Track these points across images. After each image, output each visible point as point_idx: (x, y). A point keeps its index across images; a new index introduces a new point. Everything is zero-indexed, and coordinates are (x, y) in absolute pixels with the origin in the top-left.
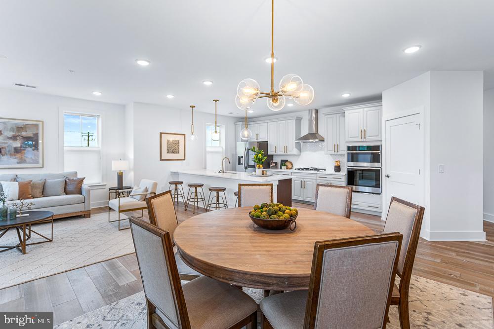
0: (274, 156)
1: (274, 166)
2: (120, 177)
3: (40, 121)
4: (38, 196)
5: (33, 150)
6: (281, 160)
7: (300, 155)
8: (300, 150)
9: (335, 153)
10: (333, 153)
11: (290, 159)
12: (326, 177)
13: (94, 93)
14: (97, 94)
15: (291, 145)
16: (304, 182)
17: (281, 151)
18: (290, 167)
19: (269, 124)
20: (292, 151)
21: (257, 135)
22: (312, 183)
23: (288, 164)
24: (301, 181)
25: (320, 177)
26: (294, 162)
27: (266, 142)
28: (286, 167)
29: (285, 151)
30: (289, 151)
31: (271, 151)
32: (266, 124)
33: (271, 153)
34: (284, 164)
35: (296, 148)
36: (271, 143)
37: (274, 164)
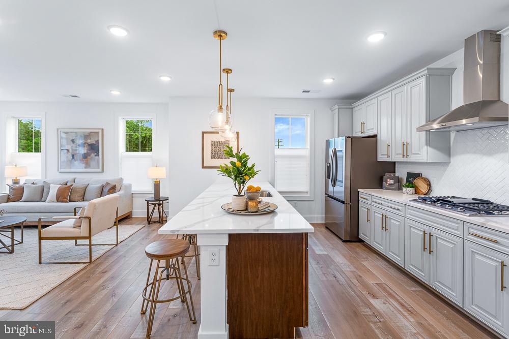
0: (396, 165)
1: (390, 185)
2: (157, 186)
3: (99, 129)
4: (76, 199)
5: (96, 156)
6: (409, 174)
7: (446, 164)
8: (447, 151)
11: (426, 172)
12: (496, 242)
13: (113, 92)
14: (116, 93)
15: (418, 140)
16: (430, 235)
17: (397, 154)
18: (423, 191)
19: (380, 98)
20: (418, 154)
21: (363, 124)
22: (452, 246)
23: (420, 184)
24: (425, 233)
25: (475, 235)
26: (433, 181)
27: (376, 136)
28: (413, 190)
29: (405, 154)
30: (414, 154)
31: (382, 155)
32: (375, 100)
33: (382, 157)
34: (411, 183)
35: (428, 147)
36: (383, 138)
37: (392, 182)
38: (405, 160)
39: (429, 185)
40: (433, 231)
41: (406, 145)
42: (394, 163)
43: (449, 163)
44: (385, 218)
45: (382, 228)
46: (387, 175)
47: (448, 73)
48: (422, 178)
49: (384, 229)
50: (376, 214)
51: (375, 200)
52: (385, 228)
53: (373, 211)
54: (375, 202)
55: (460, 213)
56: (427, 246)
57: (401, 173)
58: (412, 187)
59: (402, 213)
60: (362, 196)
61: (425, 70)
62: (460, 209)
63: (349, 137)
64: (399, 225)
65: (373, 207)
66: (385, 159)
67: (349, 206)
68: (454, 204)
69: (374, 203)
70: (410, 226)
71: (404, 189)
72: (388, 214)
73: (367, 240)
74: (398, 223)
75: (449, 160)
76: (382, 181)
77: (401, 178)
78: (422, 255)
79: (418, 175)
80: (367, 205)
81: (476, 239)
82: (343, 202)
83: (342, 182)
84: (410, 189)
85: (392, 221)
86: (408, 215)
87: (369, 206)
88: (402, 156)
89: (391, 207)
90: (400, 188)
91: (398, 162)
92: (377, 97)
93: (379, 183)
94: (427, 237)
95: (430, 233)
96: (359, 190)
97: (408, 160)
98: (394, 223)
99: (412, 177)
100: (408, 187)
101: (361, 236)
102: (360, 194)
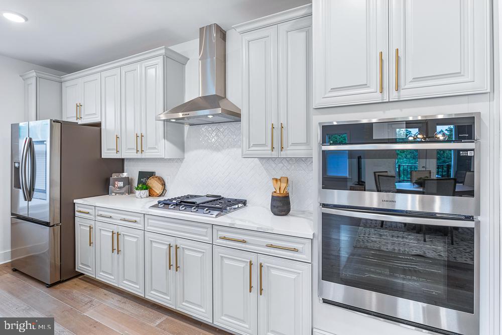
0: (126, 163)
1: (120, 188)
6: (141, 173)
7: (181, 160)
8: (181, 146)
9: (275, 154)
10: (267, 152)
11: (159, 170)
12: (244, 242)
15: (155, 131)
16: (177, 248)
17: (129, 149)
18: (158, 192)
19: (104, 74)
20: (155, 148)
21: (79, 106)
22: (200, 255)
23: (154, 185)
24: (170, 246)
25: (224, 238)
26: (168, 179)
27: (98, 125)
28: (146, 192)
29: (139, 149)
30: (150, 148)
31: (108, 149)
32: (97, 76)
33: (108, 153)
34: (144, 184)
35: (166, 140)
36: (109, 126)
37: (121, 184)
38: (139, 156)
39: (164, 184)
40: (180, 243)
41: (140, 138)
42: (123, 160)
43: (183, 159)
44: (116, 237)
45: (113, 250)
46: (114, 176)
47: (182, 61)
48: (156, 177)
49: (116, 251)
50: (103, 232)
51: (100, 213)
52: (116, 249)
53: (98, 228)
54: (101, 216)
55: (207, 215)
56: (173, 262)
57: (132, 172)
58: (146, 189)
59: (141, 226)
60: (80, 209)
61: (162, 49)
62: (207, 210)
63: (58, 122)
64: (136, 242)
65: (98, 224)
66: (112, 155)
67: (57, 228)
68: (198, 205)
69: (99, 218)
70: (151, 241)
71: (137, 192)
72: (122, 230)
73: (89, 272)
74: (135, 240)
75: (184, 156)
76: (109, 185)
77: (132, 179)
78: (167, 274)
79: (151, 174)
80: (88, 221)
81: (225, 242)
82: (47, 224)
83: (44, 192)
84: (143, 191)
85: (127, 238)
86: (148, 227)
87: (92, 223)
88: (136, 151)
89: (124, 220)
90: (130, 192)
91: (127, 159)
92: (101, 72)
93: (104, 188)
94: (173, 250)
95: (176, 246)
96: (75, 201)
97: (144, 156)
98: (130, 240)
99: (145, 177)
100: (142, 189)
101: (80, 268)
102: (76, 207)
